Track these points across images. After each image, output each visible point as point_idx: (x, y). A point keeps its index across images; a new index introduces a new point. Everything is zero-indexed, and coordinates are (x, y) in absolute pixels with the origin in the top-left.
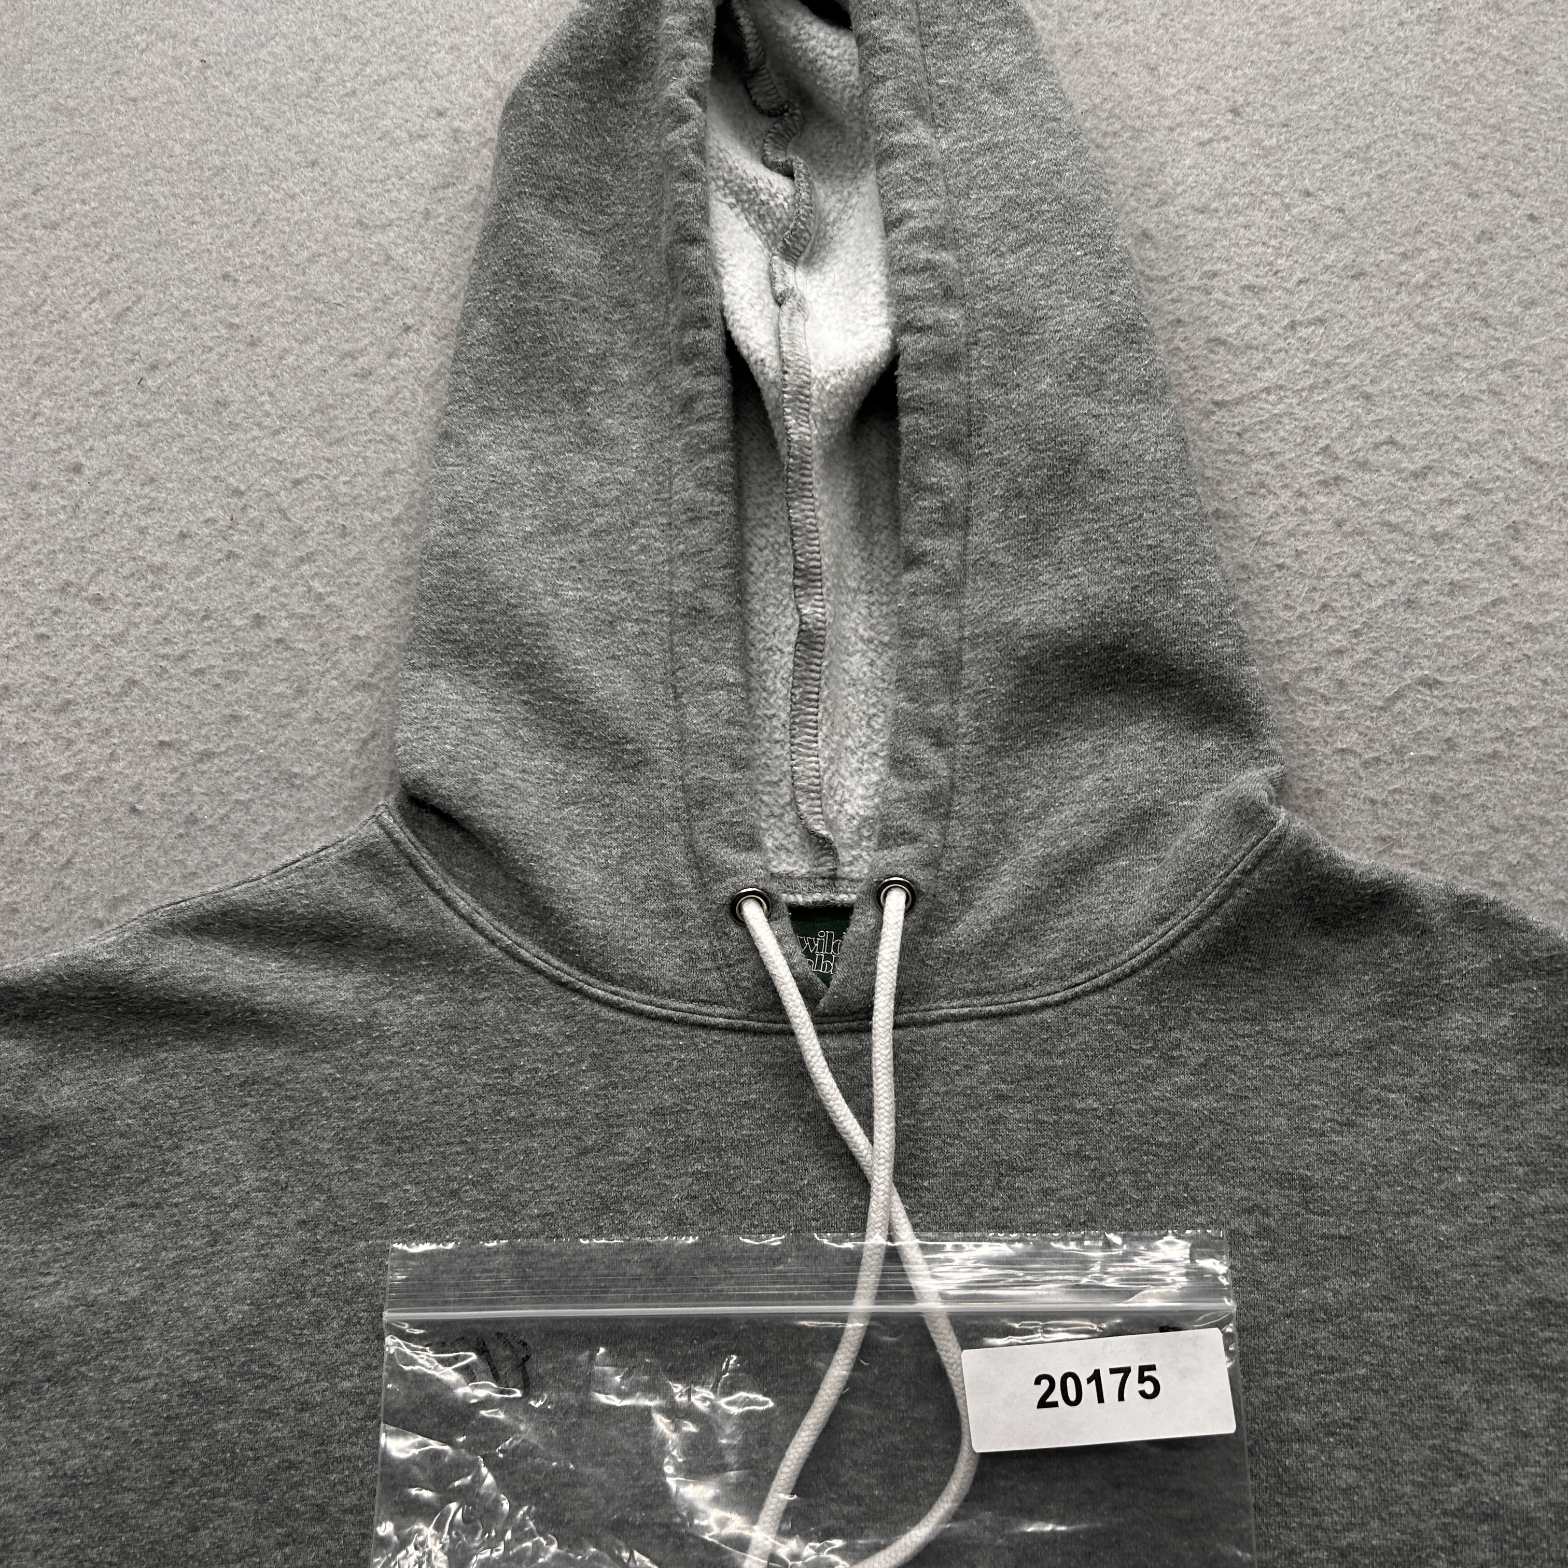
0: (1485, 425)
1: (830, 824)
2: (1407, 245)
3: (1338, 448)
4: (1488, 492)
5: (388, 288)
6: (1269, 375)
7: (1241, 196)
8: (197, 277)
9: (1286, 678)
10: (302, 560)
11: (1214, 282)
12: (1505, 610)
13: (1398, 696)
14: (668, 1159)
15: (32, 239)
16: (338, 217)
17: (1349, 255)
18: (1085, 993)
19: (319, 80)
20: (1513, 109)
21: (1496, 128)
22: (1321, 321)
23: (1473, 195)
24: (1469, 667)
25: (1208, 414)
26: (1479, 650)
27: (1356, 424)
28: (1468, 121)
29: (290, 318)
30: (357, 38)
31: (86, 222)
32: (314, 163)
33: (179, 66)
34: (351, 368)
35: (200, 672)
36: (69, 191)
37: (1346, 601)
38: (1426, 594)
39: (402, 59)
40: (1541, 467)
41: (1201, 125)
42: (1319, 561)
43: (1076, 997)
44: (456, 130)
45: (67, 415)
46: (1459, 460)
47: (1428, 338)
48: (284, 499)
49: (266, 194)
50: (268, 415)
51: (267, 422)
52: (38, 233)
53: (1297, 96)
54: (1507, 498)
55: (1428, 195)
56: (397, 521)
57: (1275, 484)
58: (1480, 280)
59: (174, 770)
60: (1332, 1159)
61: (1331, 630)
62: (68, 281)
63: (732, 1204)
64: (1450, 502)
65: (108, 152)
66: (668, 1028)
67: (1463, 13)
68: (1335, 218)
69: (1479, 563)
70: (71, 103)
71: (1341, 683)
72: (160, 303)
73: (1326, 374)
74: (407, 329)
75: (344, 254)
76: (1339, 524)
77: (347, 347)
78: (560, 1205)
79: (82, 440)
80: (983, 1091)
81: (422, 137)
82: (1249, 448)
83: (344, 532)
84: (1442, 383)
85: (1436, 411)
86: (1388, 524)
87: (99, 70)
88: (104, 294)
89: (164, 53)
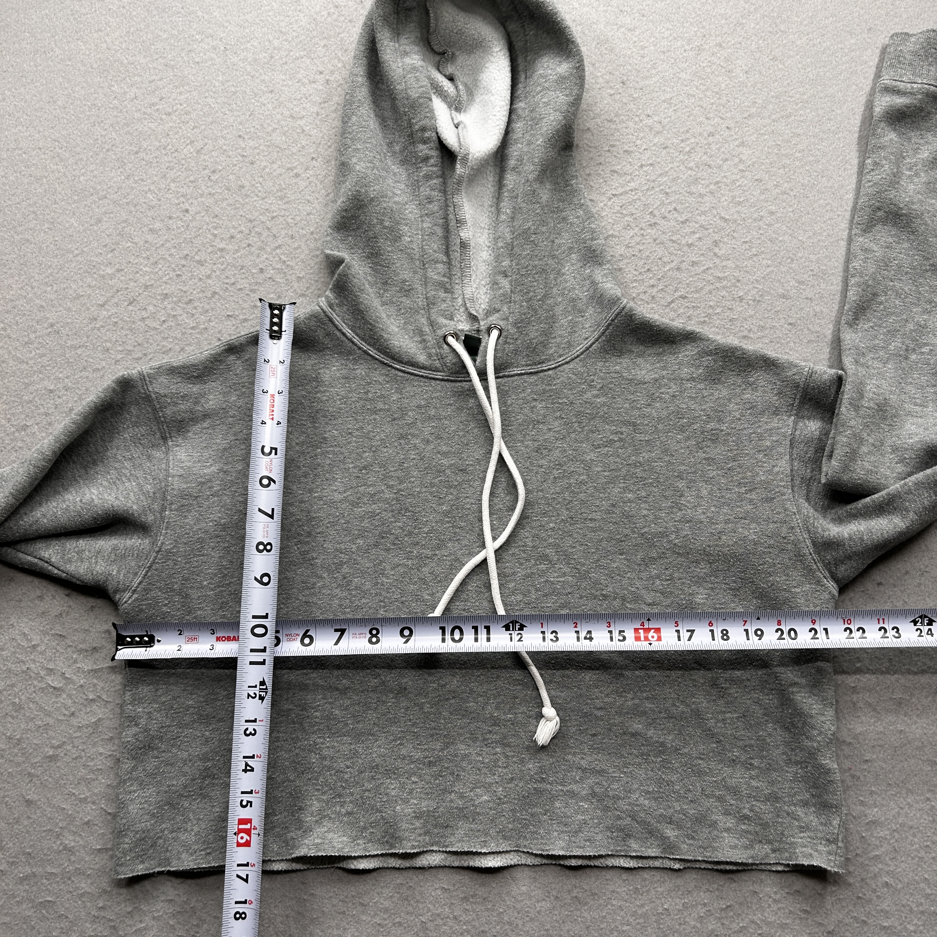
0: (708, 204)
2: (684, 137)
3: (656, 212)
4: (707, 229)
5: (304, 143)
6: (632, 185)
7: (625, 116)
8: (228, 136)
9: (634, 295)
10: (277, 248)
11: (614, 149)
12: (710, 271)
13: (672, 302)
15: (161, 119)
16: (283, 113)
17: (662, 140)
19: (272, 57)
20: (723, 86)
21: (717, 93)
22: (652, 165)
23: (708, 119)
24: (697, 291)
25: (610, 199)
26: (701, 286)
27: (663, 204)
28: (707, 90)
29: (266, 154)
30: (286, 40)
31: (182, 113)
32: (272, 91)
33: (215, 49)
34: (291, 174)
35: (241, 289)
36: (174, 100)
37: (656, 268)
38: (684, 266)
39: (305, 49)
40: (726, 220)
41: (611, 88)
42: (647, 254)
44: (327, 80)
45: (181, 190)
46: (698, 217)
47: (689, 172)
48: (268, 224)
49: (254, 103)
50: (260, 191)
51: (260, 194)
52: (164, 117)
53: (646, 78)
54: (714, 231)
55: (692, 117)
56: (312, 233)
57: (633, 225)
58: (709, 151)
59: (234, 325)
61: (650, 278)
62: (177, 136)
64: (694, 233)
65: (188, 84)
67: (708, 47)
68: (658, 125)
69: (703, 255)
70: (172, 63)
71: (653, 297)
72: (214, 146)
73: (652, 184)
74: (313, 158)
75: (286, 129)
76: (655, 240)
77: (289, 166)
79: (188, 200)
81: (314, 82)
82: (624, 212)
83: (292, 237)
84: (693, 189)
85: (691, 199)
86: (672, 240)
87: (182, 49)
88: (192, 142)
89: (209, 44)
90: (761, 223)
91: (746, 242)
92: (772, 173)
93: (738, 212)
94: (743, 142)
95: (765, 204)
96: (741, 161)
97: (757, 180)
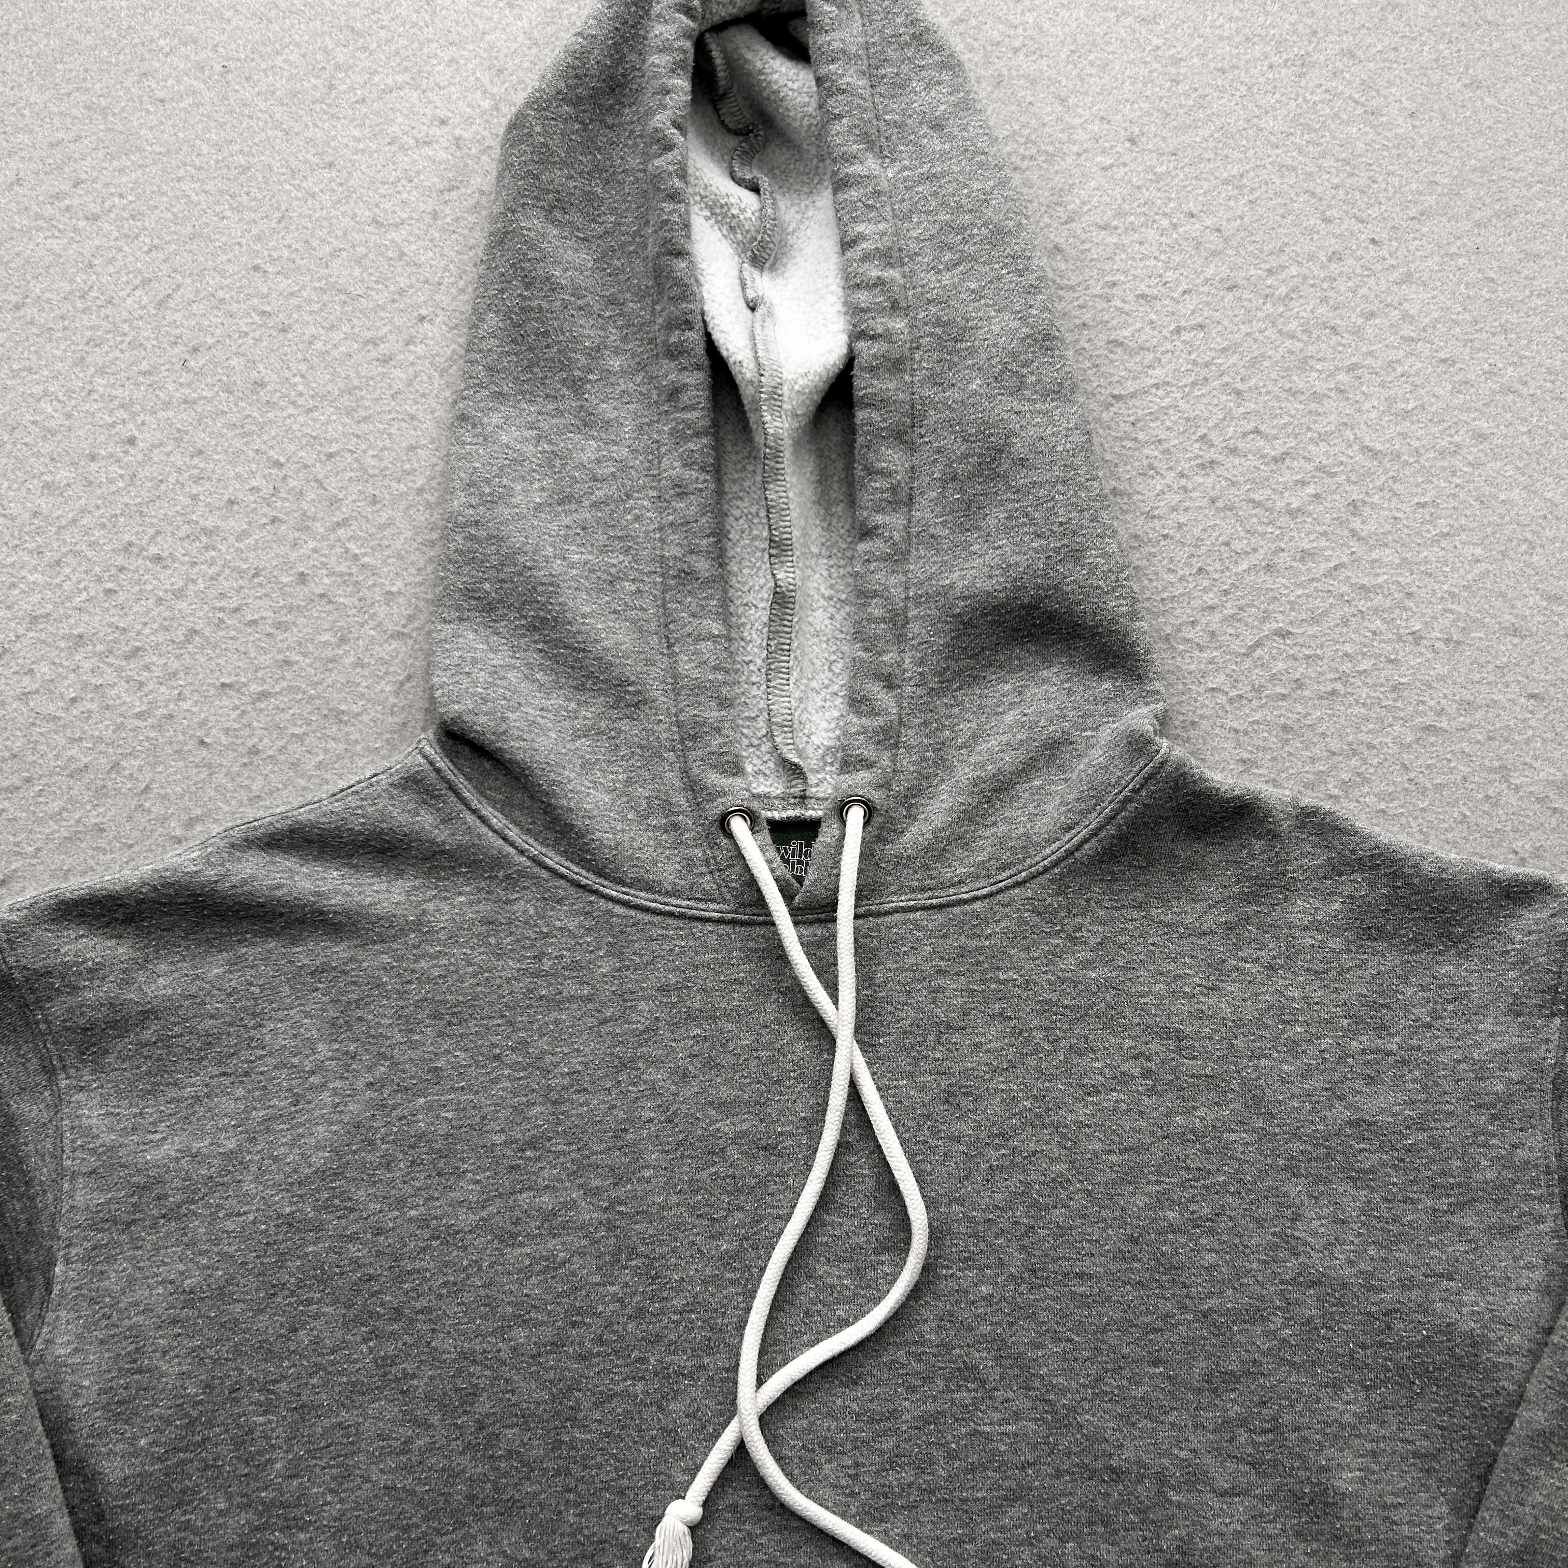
0: (1332, 418)
1: (800, 753)
2: (1273, 262)
3: (1214, 436)
4: (1334, 475)
5: (403, 282)
6: (1158, 373)
7: (1137, 215)
8: (230, 268)
9: (1168, 630)
10: (338, 524)
11: (1115, 291)
12: (1343, 573)
13: (1258, 644)
14: (673, 1026)
15: (75, 230)
16: (355, 215)
17: (1224, 270)
18: (1007, 888)
19: (331, 87)
20: (1361, 145)
21: (1346, 162)
22: (1201, 326)
23: (1327, 221)
24: (1314, 620)
25: (1108, 406)
26: (1323, 606)
27: (1229, 416)
28: (1323, 155)
29: (316, 307)
30: (364, 49)
31: (125, 215)
32: (330, 165)
33: (202, 69)
34: (374, 354)
35: (254, 623)
36: (107, 185)
37: (1218, 566)
38: (1282, 560)
39: (406, 70)
40: (1375, 454)
41: (1104, 151)
42: (1197, 532)
43: (1000, 891)
44: (458, 139)
45: (119, 392)
46: (1311, 447)
47: (1288, 343)
48: (319, 471)
49: (289, 192)
50: (301, 394)
51: (301, 401)
52: (82, 224)
53: (1184, 128)
54: (1348, 480)
55: (1290, 219)
56: (420, 491)
57: (1162, 466)
58: (1331, 294)
59: (236, 708)
60: (1201, 1016)
61: (1205, 590)
62: (111, 269)
63: (726, 1060)
64: (1303, 483)
65: (140, 149)
66: (670, 921)
67: (1322, 58)
68: (1214, 237)
69: (1325, 534)
70: (103, 102)
71: (1213, 634)
72: (198, 291)
73: (1204, 372)
74: (422, 319)
75: (362, 250)
76: (1213, 501)
77: (369, 334)
78: (586, 1064)
79: (134, 415)
80: (927, 967)
81: (427, 143)
82: (1141, 436)
83: (374, 500)
84: (1298, 382)
85: (1293, 406)
86: (1252, 501)
87: (127, 71)
88: (146, 282)
89: (187, 57)
90: (1457, 462)
91: (1423, 505)
92: (1477, 345)
93: (1403, 435)
94: (1409, 275)
95: (1464, 417)
96: (1406, 317)
97: (1444, 361)
